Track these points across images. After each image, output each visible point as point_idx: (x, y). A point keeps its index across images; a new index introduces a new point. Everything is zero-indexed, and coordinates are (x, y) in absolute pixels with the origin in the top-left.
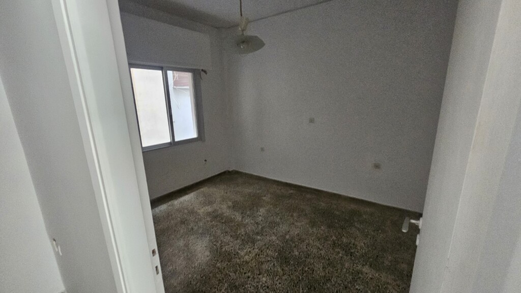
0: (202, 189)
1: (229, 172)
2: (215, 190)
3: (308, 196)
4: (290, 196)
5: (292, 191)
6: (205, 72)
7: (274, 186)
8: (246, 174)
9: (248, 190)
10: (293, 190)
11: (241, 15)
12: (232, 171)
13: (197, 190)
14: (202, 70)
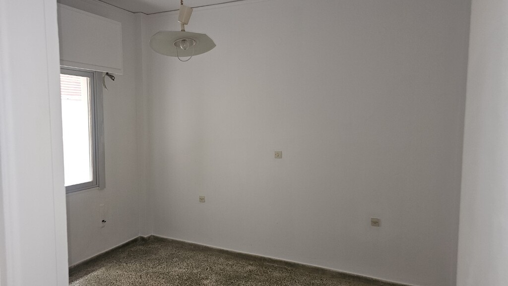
0: (95, 273)
1: (143, 239)
2: (120, 272)
3: (276, 274)
4: (249, 277)
5: (250, 267)
6: (111, 77)
7: (222, 260)
8: (173, 242)
9: (179, 269)
10: (252, 265)
11: (182, 4)
12: (149, 238)
13: (86, 274)
14: (107, 74)
